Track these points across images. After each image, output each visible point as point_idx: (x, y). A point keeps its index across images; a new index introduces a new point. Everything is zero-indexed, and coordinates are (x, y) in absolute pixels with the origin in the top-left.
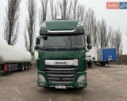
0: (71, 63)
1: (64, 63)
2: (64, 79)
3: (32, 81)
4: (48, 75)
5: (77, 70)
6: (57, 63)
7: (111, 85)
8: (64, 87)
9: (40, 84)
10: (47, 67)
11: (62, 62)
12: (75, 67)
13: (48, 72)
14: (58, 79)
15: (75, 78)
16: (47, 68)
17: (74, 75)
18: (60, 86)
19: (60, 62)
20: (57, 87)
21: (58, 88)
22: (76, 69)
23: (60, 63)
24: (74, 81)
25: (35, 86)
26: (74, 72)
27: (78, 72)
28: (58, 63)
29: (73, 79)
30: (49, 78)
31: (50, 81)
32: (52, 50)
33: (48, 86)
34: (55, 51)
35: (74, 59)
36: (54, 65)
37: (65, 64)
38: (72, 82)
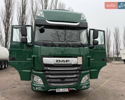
0: (74, 61)
1: (67, 61)
2: (66, 80)
3: (17, 83)
4: (47, 76)
5: (81, 69)
6: (58, 61)
7: (104, 83)
8: (67, 90)
9: (35, 88)
10: (46, 66)
11: (64, 61)
12: (79, 66)
13: (47, 72)
14: (59, 80)
15: (79, 78)
16: (46, 68)
17: (78, 75)
18: (61, 89)
19: (62, 60)
20: (57, 91)
21: (59, 91)
22: (79, 68)
23: (62, 62)
24: (77, 82)
25: (23, 90)
26: (78, 72)
27: (82, 72)
28: (60, 61)
29: (76, 79)
30: (48, 80)
31: (49, 84)
32: (52, 45)
33: (46, 89)
34: (55, 46)
35: (78, 57)
36: (54, 64)
37: (68, 63)
38: (75, 83)
